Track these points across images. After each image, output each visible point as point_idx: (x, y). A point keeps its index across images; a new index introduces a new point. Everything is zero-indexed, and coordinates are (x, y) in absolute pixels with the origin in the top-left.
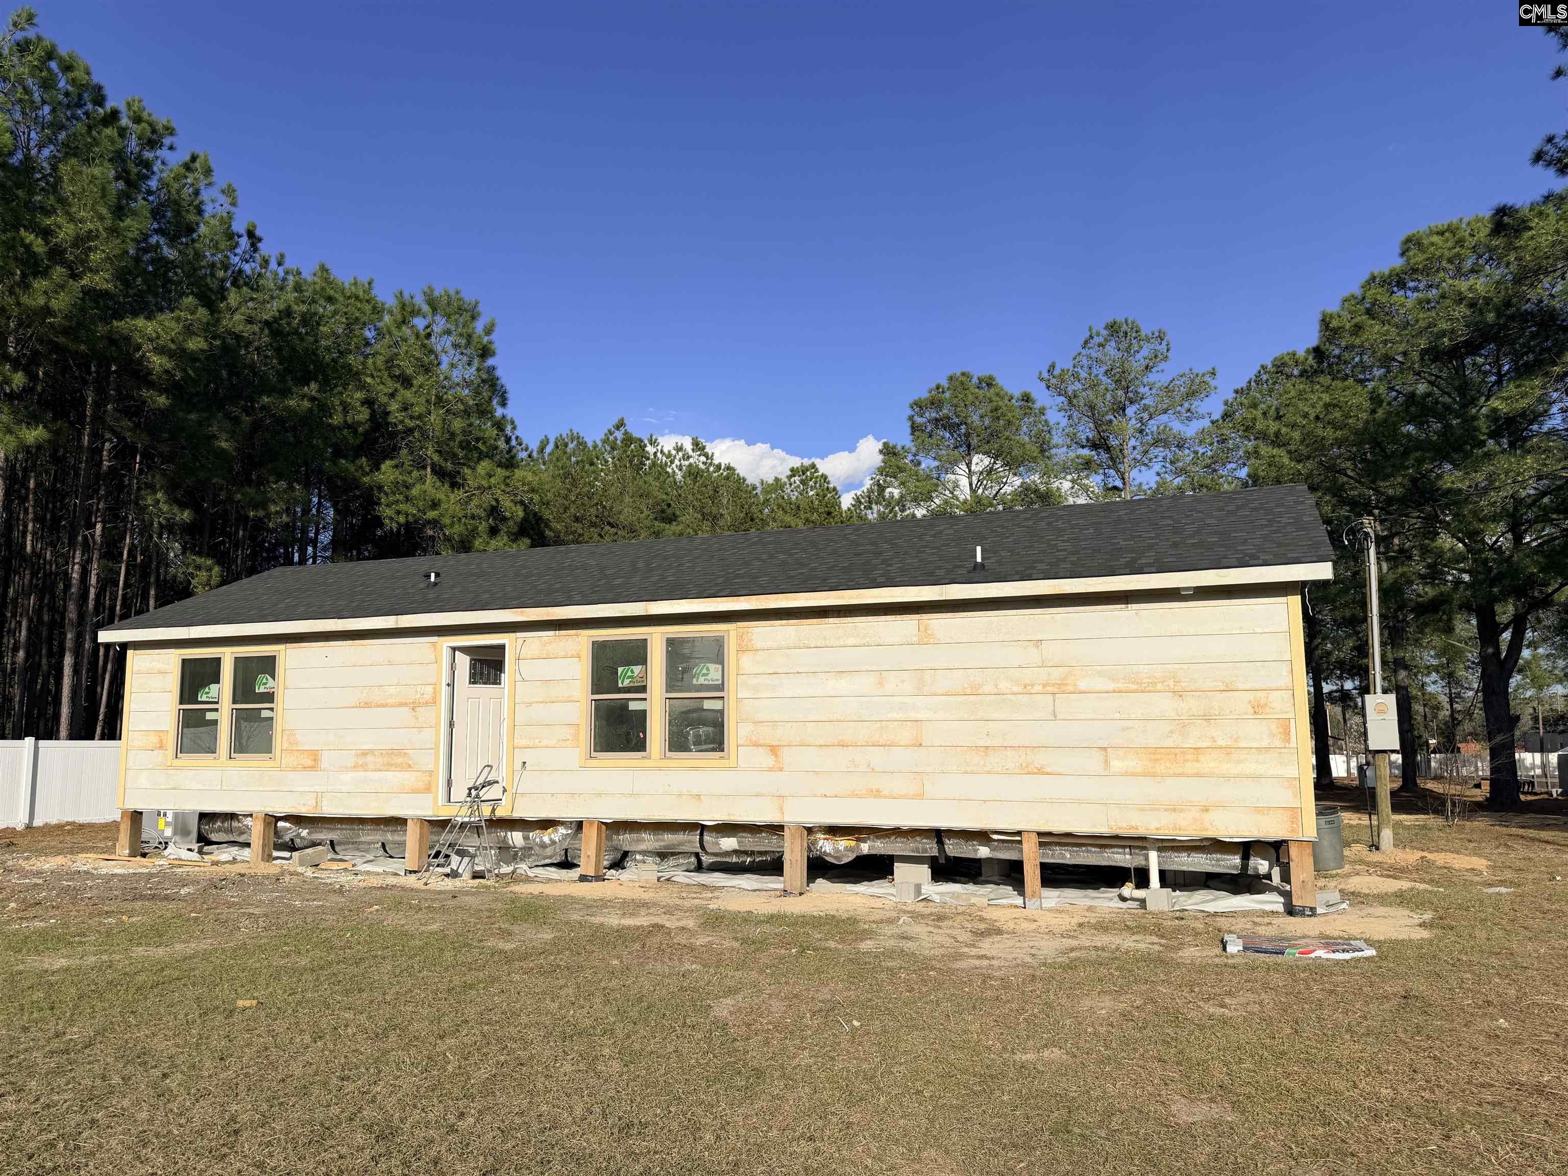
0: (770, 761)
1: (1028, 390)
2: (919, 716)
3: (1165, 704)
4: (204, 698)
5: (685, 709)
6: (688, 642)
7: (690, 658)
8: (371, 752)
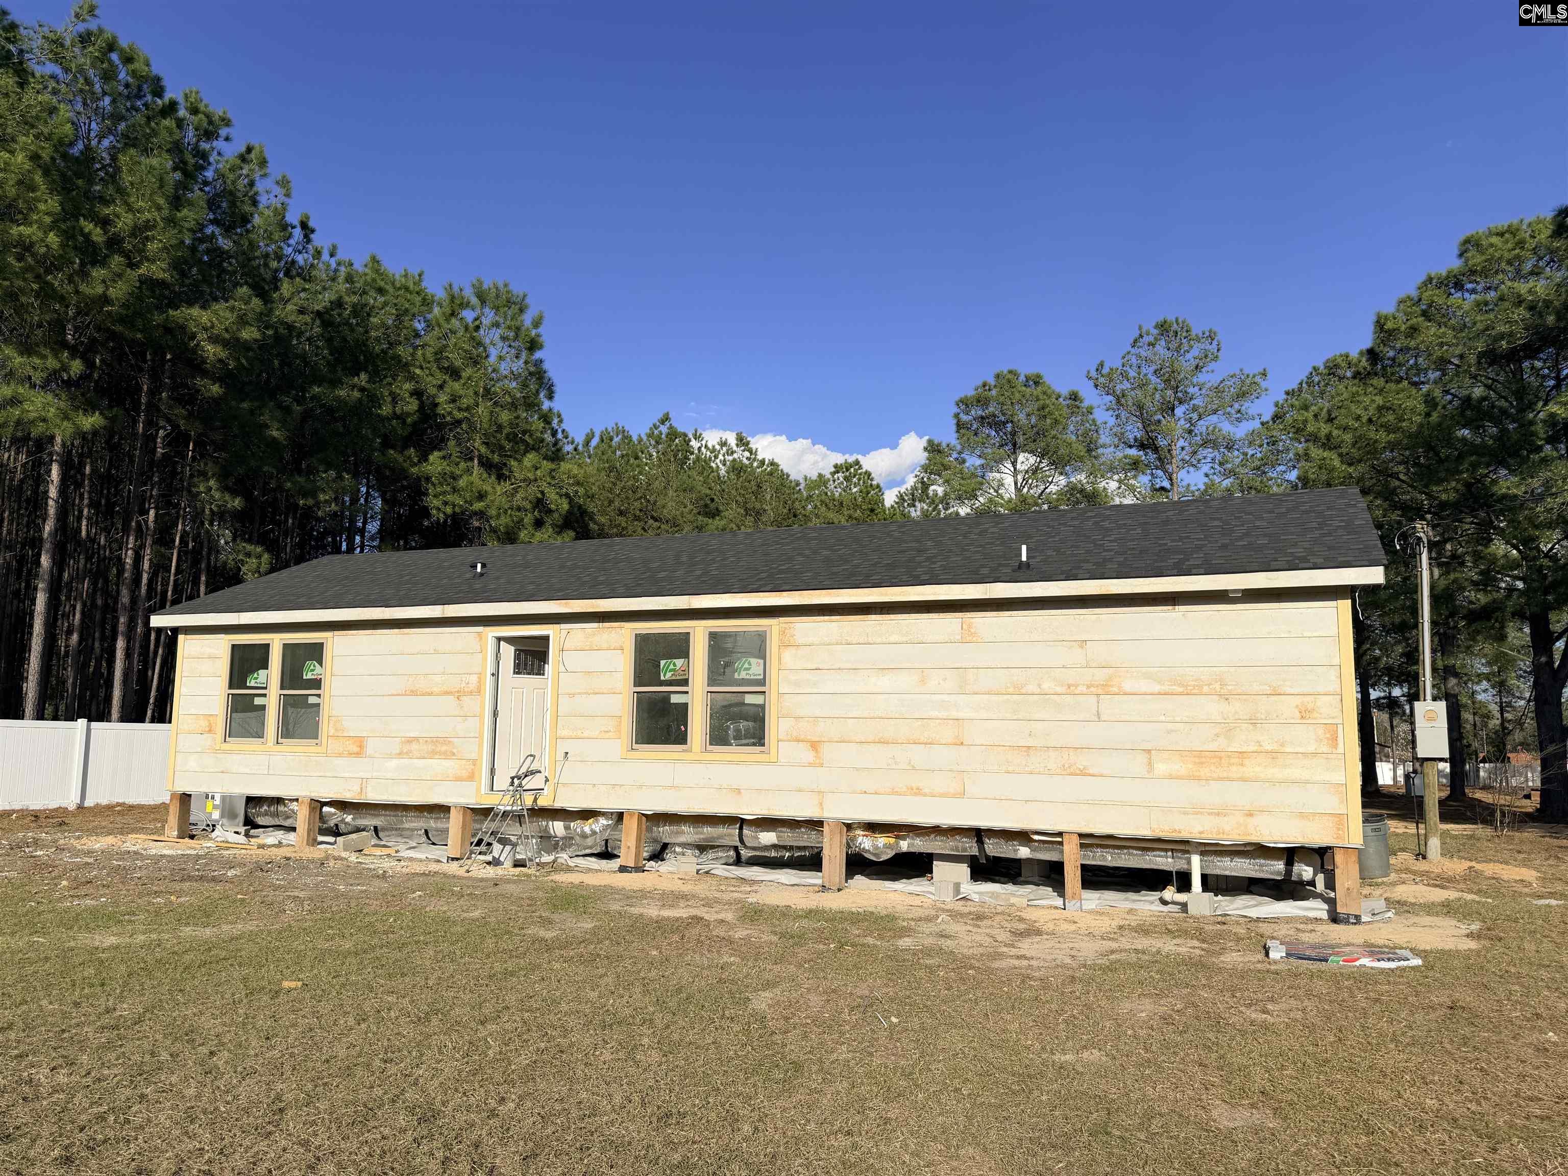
0: (809, 756)
1: (1075, 389)
2: (961, 715)
3: (1213, 708)
4: (253, 684)
5: (725, 703)
6: (730, 636)
7: (731, 652)
8: (416, 739)
